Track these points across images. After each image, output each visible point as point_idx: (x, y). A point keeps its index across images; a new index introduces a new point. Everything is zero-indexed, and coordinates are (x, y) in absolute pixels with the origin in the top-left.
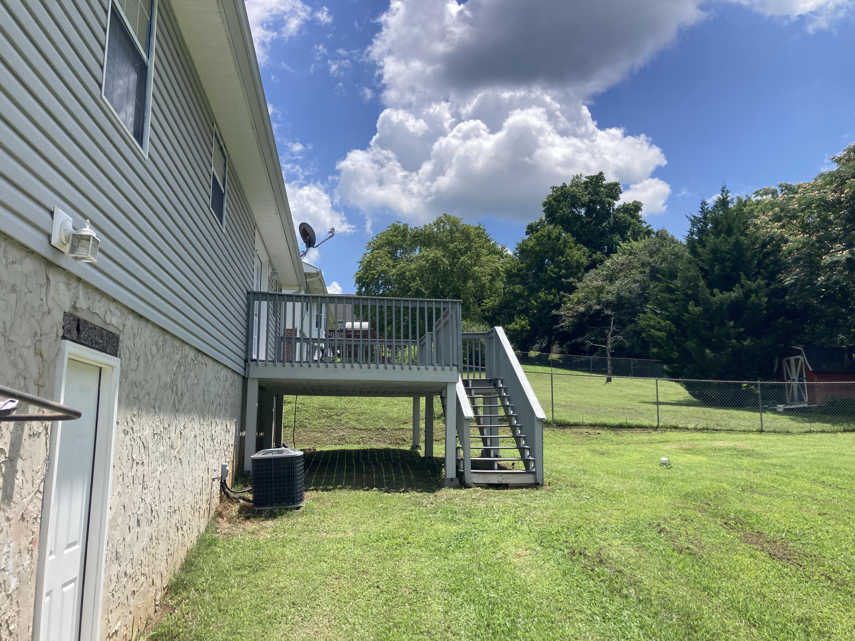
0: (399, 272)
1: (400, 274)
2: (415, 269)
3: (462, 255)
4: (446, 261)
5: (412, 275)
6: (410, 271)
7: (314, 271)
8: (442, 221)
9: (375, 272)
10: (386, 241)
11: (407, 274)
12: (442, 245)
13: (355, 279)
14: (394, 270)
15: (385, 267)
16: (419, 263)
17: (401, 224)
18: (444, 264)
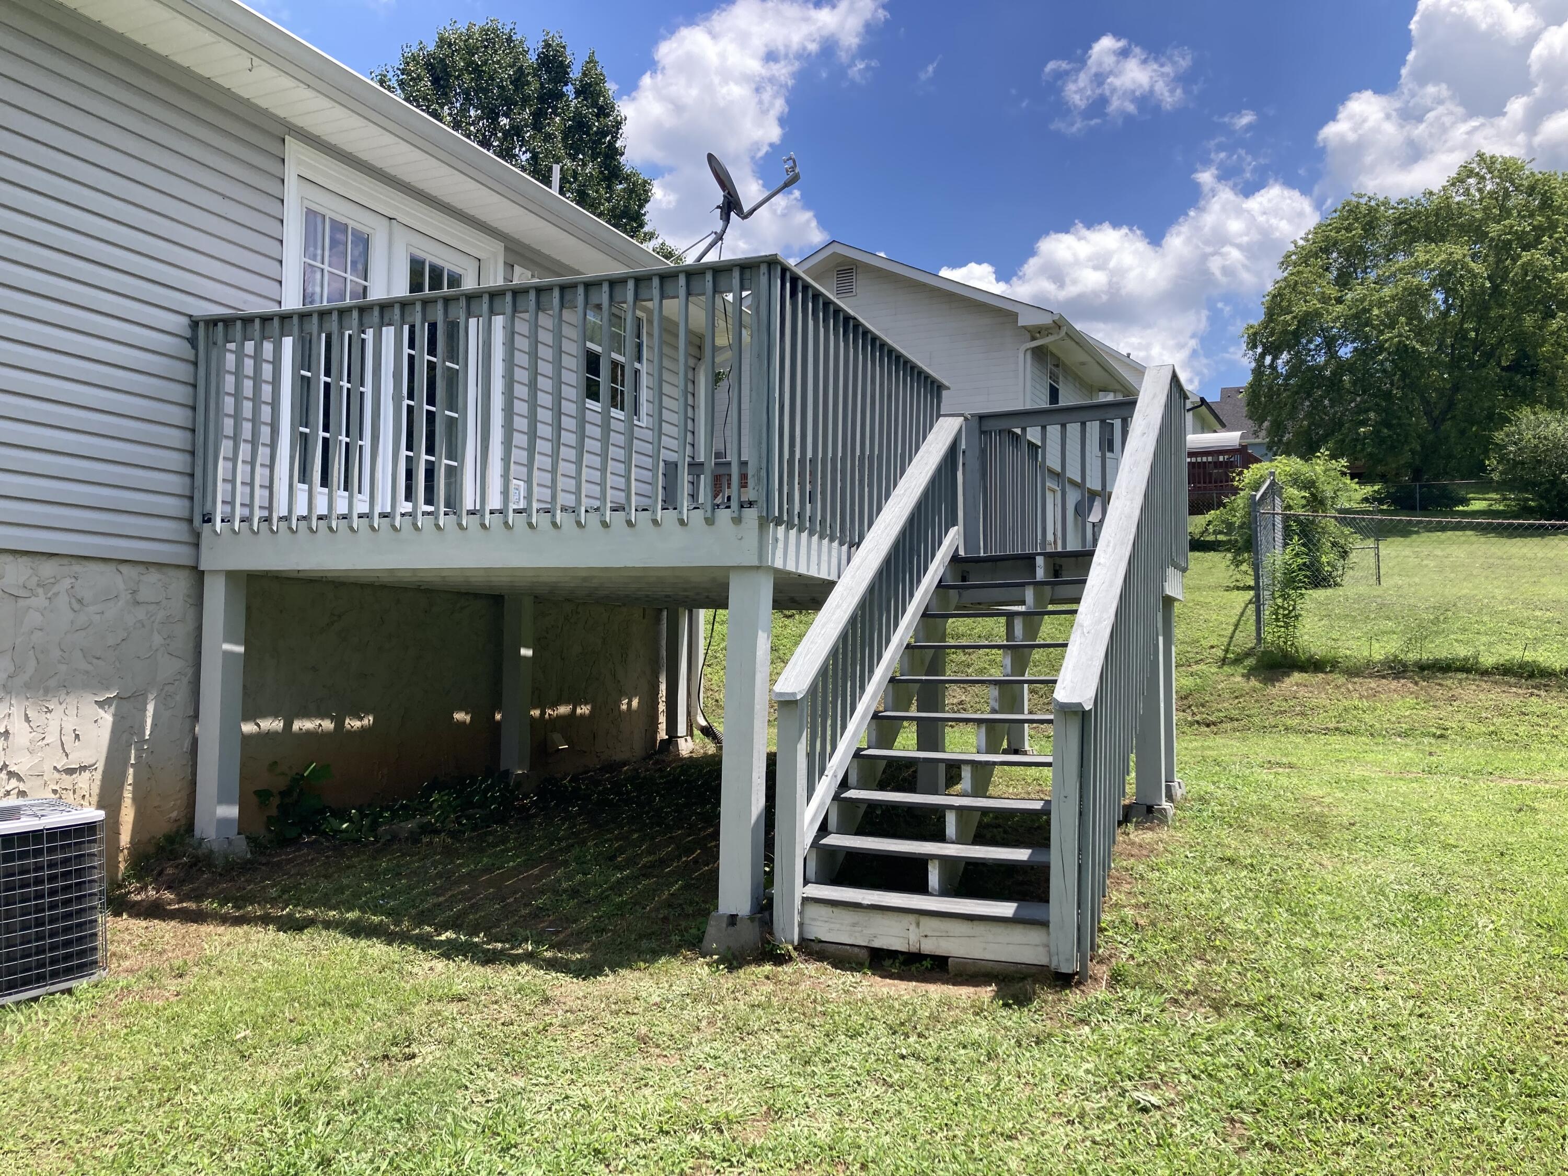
0: (1354, 311)
1: (1356, 316)
2: (1393, 298)
3: (1526, 248)
4: (1478, 268)
5: (1387, 314)
6: (1381, 303)
7: (1046, 320)
8: (1471, 173)
9: (1288, 317)
10: (1323, 245)
11: (1376, 312)
12: (1475, 231)
13: (1245, 338)
14: (1339, 308)
15: (1316, 304)
16: (1402, 283)
17: (1363, 201)
18: (1475, 276)
